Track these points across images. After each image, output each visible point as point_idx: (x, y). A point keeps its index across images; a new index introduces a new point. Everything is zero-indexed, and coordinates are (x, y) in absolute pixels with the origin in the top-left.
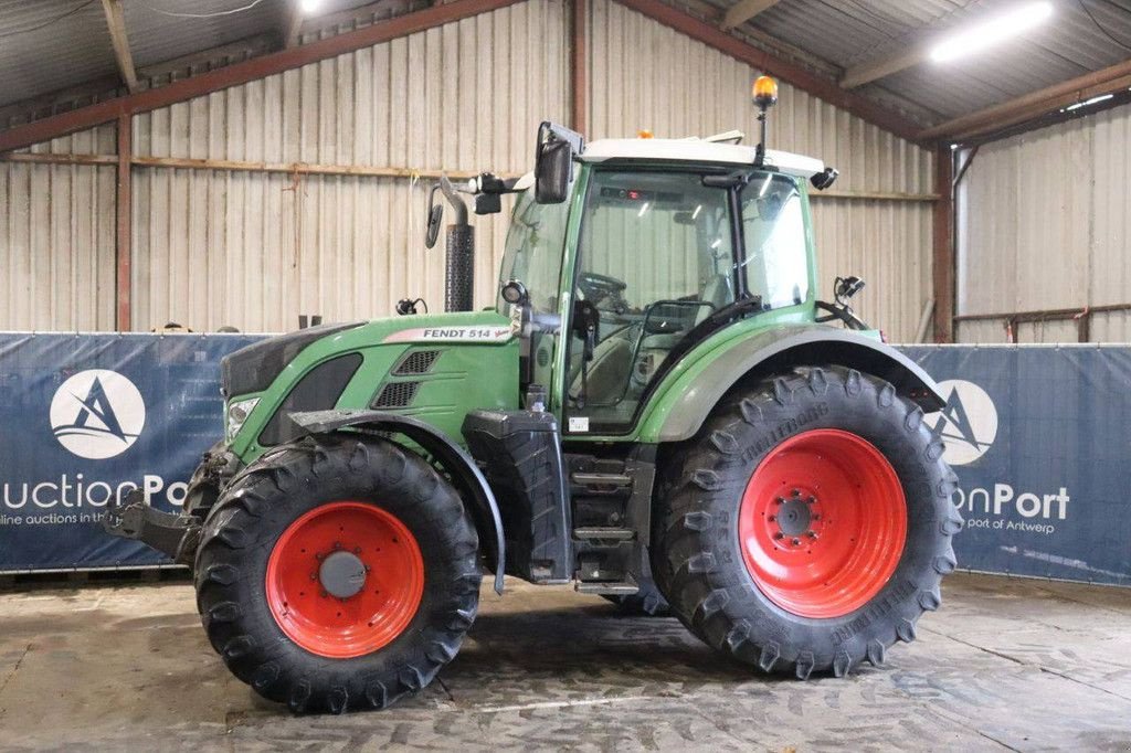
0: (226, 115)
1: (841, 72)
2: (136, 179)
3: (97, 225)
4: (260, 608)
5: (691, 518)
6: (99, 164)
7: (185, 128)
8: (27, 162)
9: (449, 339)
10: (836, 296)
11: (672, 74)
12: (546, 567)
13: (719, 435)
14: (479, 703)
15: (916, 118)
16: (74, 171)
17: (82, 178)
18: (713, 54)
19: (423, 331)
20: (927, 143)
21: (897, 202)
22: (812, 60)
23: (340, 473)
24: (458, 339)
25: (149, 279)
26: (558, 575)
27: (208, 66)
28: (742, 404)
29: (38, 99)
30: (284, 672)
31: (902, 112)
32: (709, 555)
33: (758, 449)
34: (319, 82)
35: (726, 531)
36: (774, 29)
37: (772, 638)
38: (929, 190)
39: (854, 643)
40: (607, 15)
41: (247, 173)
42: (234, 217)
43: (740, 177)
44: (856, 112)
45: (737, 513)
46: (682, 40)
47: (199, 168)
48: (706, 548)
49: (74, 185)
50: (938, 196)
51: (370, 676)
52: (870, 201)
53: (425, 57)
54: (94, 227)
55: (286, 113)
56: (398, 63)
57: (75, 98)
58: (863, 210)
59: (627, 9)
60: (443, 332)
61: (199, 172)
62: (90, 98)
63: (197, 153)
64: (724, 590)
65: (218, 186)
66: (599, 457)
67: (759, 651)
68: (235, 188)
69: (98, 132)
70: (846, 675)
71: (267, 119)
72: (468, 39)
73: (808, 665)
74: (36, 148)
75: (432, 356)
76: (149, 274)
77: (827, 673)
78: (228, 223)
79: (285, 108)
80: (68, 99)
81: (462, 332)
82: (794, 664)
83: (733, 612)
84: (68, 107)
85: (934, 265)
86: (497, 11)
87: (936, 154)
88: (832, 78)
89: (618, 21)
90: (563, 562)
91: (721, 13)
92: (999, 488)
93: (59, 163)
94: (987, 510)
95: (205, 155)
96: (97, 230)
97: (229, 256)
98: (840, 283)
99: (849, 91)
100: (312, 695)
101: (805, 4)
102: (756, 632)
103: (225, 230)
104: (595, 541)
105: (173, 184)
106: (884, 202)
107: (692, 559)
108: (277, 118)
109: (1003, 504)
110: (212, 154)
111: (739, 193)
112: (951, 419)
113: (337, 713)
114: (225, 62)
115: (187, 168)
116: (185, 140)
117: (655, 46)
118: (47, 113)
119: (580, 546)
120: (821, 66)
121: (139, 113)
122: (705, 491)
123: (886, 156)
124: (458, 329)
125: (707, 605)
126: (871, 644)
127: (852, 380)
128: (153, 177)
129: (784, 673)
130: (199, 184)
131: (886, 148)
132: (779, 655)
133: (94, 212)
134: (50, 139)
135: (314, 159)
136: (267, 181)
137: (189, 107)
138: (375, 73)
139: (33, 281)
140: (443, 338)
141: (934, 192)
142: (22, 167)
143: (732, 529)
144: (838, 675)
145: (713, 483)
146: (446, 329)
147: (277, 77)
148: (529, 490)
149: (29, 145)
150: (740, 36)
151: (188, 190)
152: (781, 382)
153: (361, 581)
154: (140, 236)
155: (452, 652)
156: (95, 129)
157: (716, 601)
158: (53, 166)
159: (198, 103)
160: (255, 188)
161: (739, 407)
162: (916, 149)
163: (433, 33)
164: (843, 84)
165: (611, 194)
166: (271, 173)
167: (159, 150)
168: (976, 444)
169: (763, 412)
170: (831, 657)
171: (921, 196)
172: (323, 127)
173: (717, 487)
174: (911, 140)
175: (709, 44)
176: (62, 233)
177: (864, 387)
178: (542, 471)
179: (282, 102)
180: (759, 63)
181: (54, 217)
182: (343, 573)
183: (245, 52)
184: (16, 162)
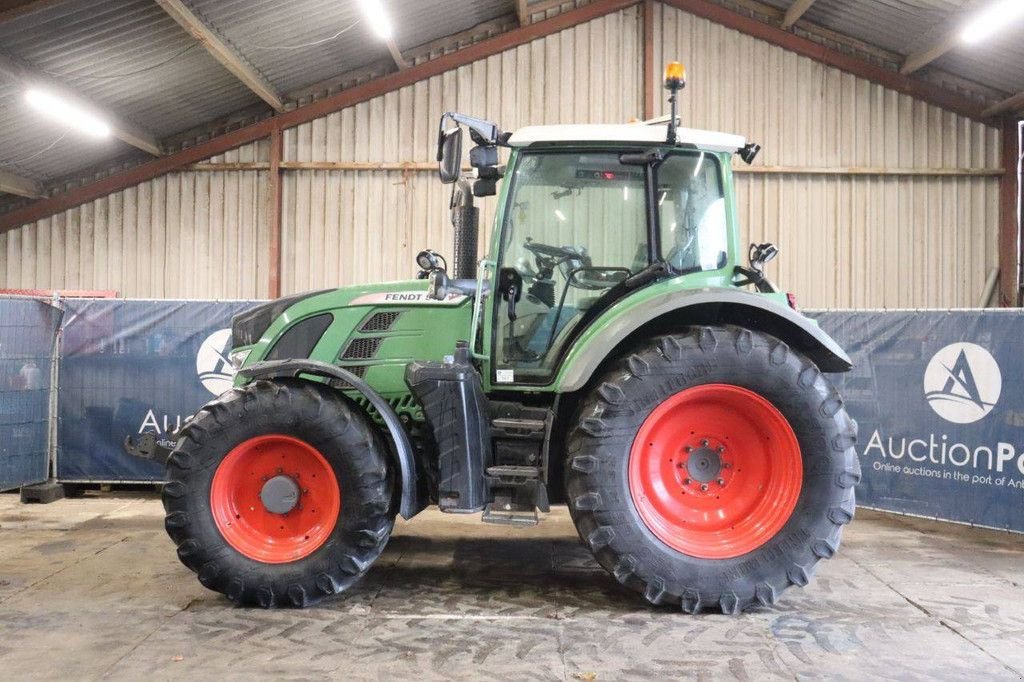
0: (355, 127)
1: (902, 59)
2: (286, 180)
3: (257, 217)
4: (204, 518)
5: (578, 461)
6: (258, 170)
7: (323, 139)
8: (207, 170)
9: (407, 302)
10: (751, 262)
11: (737, 70)
12: (453, 497)
13: (606, 387)
14: (386, 610)
15: (982, 97)
16: (241, 176)
17: (247, 181)
18: (777, 51)
19: (385, 295)
20: (992, 121)
21: (961, 178)
22: (872, 50)
23: (267, 411)
24: (415, 302)
25: (295, 259)
26: (464, 506)
27: (341, 88)
28: (630, 360)
29: (215, 121)
30: (223, 571)
31: (968, 93)
32: (596, 495)
33: (648, 401)
34: (428, 95)
35: (613, 474)
36: (831, 25)
37: (657, 574)
38: (996, 164)
39: (742, 585)
40: (677, 23)
41: (370, 172)
42: (360, 208)
43: (654, 155)
44: (918, 95)
45: (626, 458)
46: (747, 41)
47: (332, 169)
48: (593, 489)
49: (241, 186)
50: (1003, 170)
51: (293, 580)
52: (932, 178)
53: (516, 70)
54: (255, 219)
55: (401, 121)
56: (494, 74)
57: (241, 119)
58: (924, 186)
59: (694, 16)
60: (402, 296)
61: (333, 172)
62: (253, 118)
63: (331, 158)
64: (610, 527)
65: (348, 183)
66: (525, 404)
67: (645, 584)
68: (362, 184)
69: (259, 145)
70: (735, 612)
71: (387, 129)
72: (553, 52)
73: (694, 601)
74: (214, 160)
75: (394, 316)
76: (295, 254)
77: (714, 609)
78: (355, 212)
79: (401, 117)
80: (238, 120)
81: (419, 296)
82: (680, 599)
83: (619, 548)
84: (237, 126)
85: (999, 236)
86: (578, 27)
87: (1002, 131)
88: (895, 66)
89: (687, 28)
90: (467, 495)
91: (782, 13)
92: (1002, 446)
93: (230, 170)
94: (990, 467)
95: (338, 157)
96: (257, 222)
97: (355, 241)
98: (754, 250)
99: (909, 76)
100: (244, 592)
101: (841, 3)
102: (641, 568)
103: (353, 218)
104: (503, 477)
105: (313, 183)
106: (947, 178)
107: (580, 498)
108: (395, 126)
109: (1005, 462)
110: (343, 157)
111: (655, 170)
112: (959, 379)
113: (266, 608)
114: (354, 84)
115: (324, 169)
116: (324, 147)
117: (721, 48)
118: (222, 132)
119: (491, 481)
120: (881, 55)
121: (288, 128)
122: (592, 437)
123: (950, 134)
124: (416, 293)
125: (594, 540)
126: (760, 585)
127: (743, 338)
128: (299, 178)
129: (671, 606)
130: (333, 182)
131: (950, 128)
132: (664, 590)
133: (255, 206)
134: (223, 152)
135: (424, 158)
136: (386, 178)
137: (326, 122)
138: (474, 85)
139: (211, 262)
140: (403, 301)
141: (1000, 168)
142: (205, 174)
143: (620, 473)
144: (725, 611)
145: (600, 430)
146: (404, 293)
147: (395, 93)
148: (436, 430)
149: (209, 158)
150: (803, 33)
151: (325, 187)
152: (670, 339)
153: (293, 501)
154: (288, 225)
155: (364, 565)
156: (256, 143)
157: (602, 536)
158: (226, 172)
159: (333, 118)
160: (377, 183)
161: (627, 362)
162: (982, 127)
163: (523, 49)
164: (904, 71)
165: (585, 176)
166: (389, 171)
167: (303, 158)
168: (981, 404)
169: (651, 368)
170: (718, 595)
171: (987, 171)
172: (431, 132)
173: (605, 434)
174: (976, 118)
175: (772, 42)
176: (233, 224)
177: (757, 345)
178: (448, 415)
179: (399, 114)
180: (820, 56)
181: (226, 213)
182: (279, 492)
183: (370, 76)
184: (200, 170)
